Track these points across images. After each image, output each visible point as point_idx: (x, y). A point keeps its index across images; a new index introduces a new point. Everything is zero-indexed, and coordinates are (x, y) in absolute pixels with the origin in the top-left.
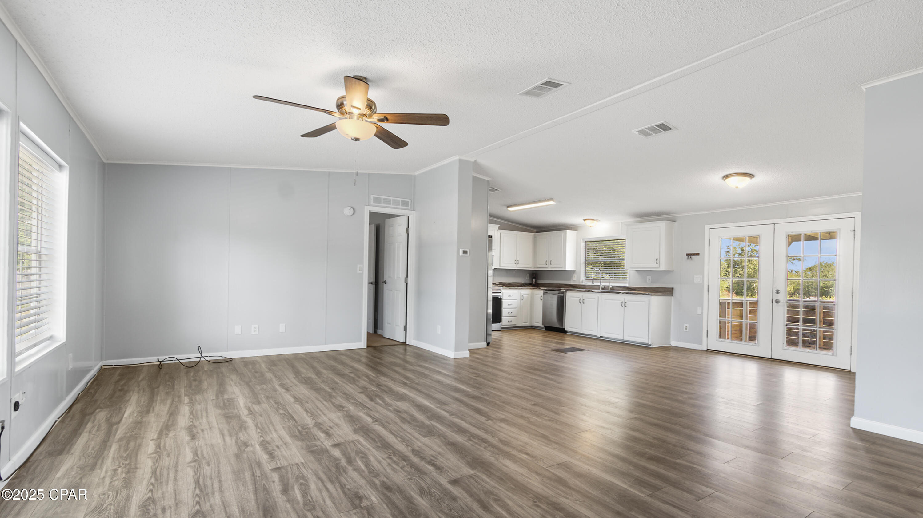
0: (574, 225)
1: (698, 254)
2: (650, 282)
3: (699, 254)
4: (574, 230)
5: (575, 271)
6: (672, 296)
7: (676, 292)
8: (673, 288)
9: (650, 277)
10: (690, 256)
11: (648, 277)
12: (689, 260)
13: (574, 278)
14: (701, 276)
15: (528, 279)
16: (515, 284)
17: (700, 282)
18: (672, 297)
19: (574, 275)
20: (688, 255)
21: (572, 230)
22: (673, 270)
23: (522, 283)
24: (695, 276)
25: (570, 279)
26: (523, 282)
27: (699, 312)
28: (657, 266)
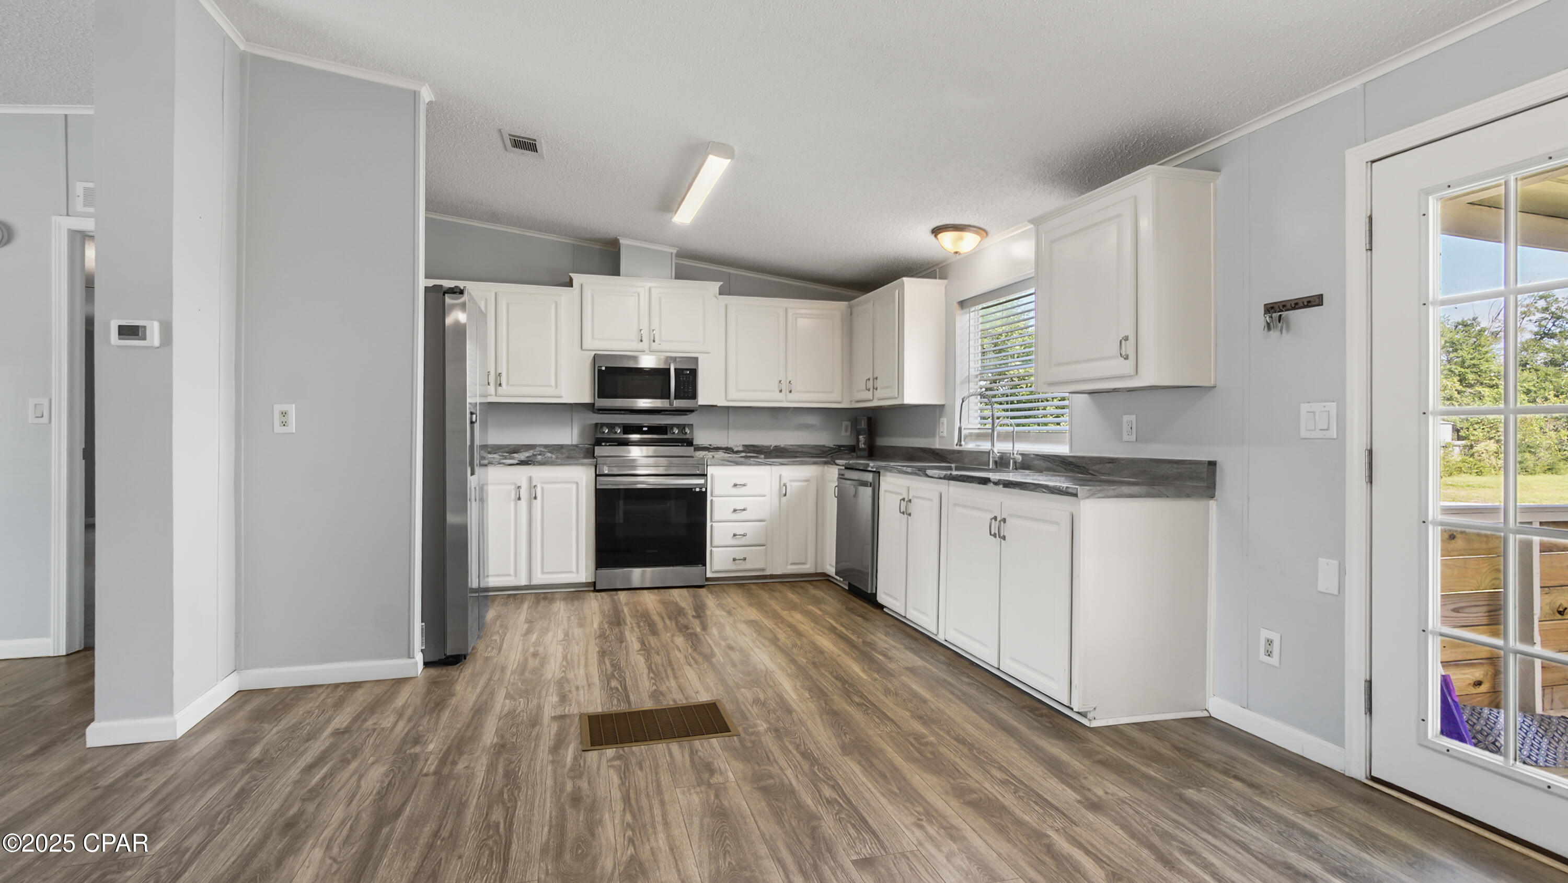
0: (937, 264)
1: (1315, 301)
2: (1133, 438)
3: (1321, 297)
4: (940, 278)
5: (943, 406)
6: (1212, 497)
7: (1227, 480)
8: (1212, 464)
9: (1133, 418)
10: (1276, 315)
11: (1126, 418)
12: (1274, 334)
13: (941, 430)
14: (1332, 407)
15: (848, 434)
16: (800, 450)
17: (1328, 434)
18: (1212, 504)
19: (942, 419)
20: (1270, 309)
21: (935, 278)
22: (1212, 383)
23: (824, 446)
24: (1304, 408)
25: (932, 434)
26: (827, 444)
27: (1326, 581)
28: (1127, 367)
